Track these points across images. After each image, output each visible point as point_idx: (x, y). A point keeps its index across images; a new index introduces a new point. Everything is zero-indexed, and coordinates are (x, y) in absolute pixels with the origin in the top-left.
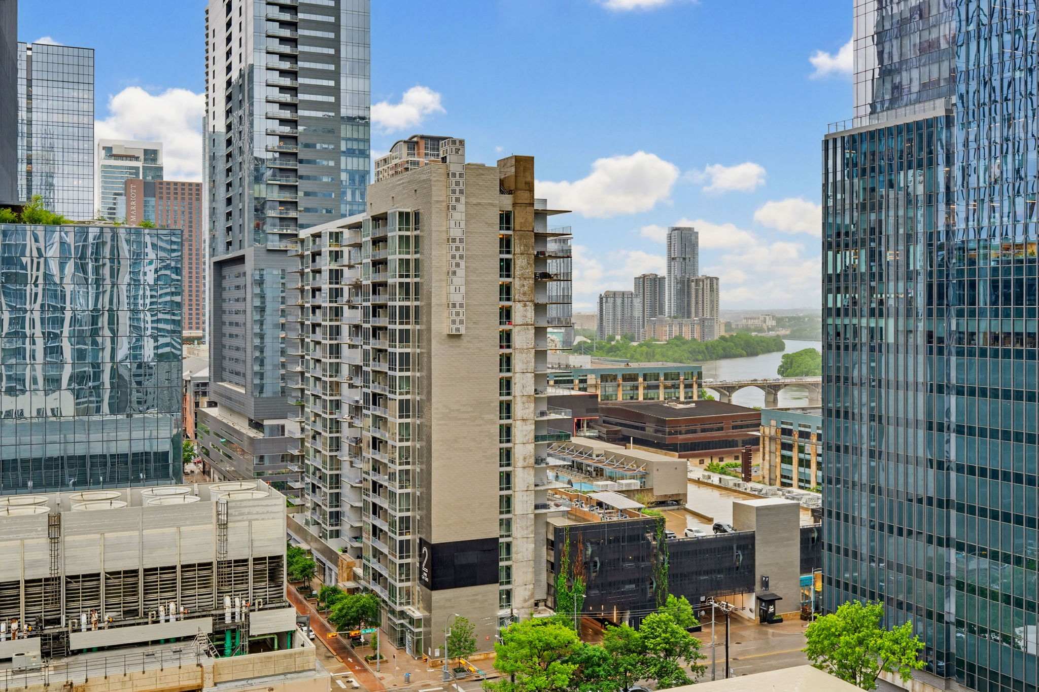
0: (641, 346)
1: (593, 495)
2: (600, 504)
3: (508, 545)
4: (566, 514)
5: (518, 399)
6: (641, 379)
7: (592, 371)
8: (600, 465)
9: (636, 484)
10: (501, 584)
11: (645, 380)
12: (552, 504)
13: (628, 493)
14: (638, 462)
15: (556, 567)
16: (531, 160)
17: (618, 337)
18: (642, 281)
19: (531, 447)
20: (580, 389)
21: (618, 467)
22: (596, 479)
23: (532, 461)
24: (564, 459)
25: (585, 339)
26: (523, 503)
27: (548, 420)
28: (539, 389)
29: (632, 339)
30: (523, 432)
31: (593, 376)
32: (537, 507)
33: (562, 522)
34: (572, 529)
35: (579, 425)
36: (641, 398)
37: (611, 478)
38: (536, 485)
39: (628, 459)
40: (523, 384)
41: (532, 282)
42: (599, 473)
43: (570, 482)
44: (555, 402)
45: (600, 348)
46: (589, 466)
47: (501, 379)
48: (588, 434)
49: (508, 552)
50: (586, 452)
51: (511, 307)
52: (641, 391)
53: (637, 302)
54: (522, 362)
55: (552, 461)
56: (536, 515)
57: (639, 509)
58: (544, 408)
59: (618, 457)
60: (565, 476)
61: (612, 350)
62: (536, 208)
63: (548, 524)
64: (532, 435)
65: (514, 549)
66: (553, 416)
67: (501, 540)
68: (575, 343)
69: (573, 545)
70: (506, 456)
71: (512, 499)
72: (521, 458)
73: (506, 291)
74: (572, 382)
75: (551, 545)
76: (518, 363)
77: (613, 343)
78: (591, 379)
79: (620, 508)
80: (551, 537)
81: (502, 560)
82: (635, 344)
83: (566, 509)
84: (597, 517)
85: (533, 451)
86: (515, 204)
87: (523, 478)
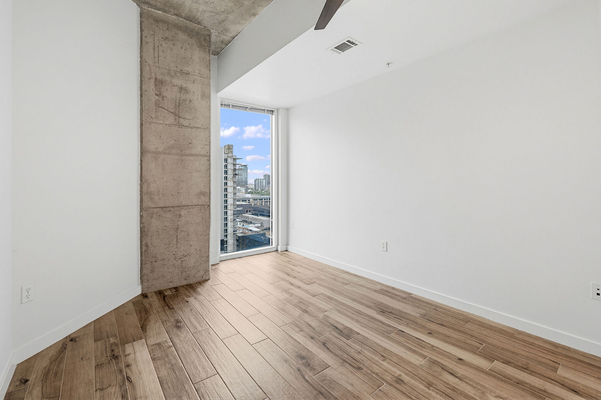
0: (265, 192)
1: (248, 228)
2: (250, 230)
3: (227, 241)
4: (242, 233)
5: (229, 205)
6: (263, 200)
7: (251, 198)
8: (251, 221)
9: (259, 225)
10: (225, 251)
11: (264, 200)
12: (238, 230)
13: (258, 227)
14: (260, 220)
15: (239, 246)
16: (232, 146)
17: (259, 190)
18: (265, 176)
19: (232, 217)
20: (248, 202)
21: (255, 221)
22: (250, 224)
23: (233, 220)
24: (242, 219)
25: (251, 190)
26: (230, 230)
27: (237, 210)
28: (235, 202)
29: (263, 190)
30: (230, 213)
31: (252, 199)
32: (234, 231)
33: (240, 235)
34: (242, 237)
35: (247, 211)
36: (263, 205)
37: (254, 224)
38: (234, 226)
39: (258, 219)
40: (230, 201)
41: (232, 176)
42: (251, 223)
43: (243, 225)
44: (238, 206)
45: (255, 192)
46: (249, 221)
47: (224, 200)
48: (249, 213)
49: (227, 243)
50: (247, 217)
51: (227, 182)
52: (263, 203)
53: (264, 181)
54: (230, 196)
55: (238, 220)
56: (234, 233)
57: (259, 231)
58: (236, 207)
59: (255, 219)
60: (242, 224)
61: (258, 193)
62: (233, 157)
63: (237, 235)
64: (233, 214)
65: (228, 242)
66: (238, 209)
67: (224, 240)
68: (249, 191)
69: (243, 240)
70: (226, 219)
71: (227, 230)
72: (230, 219)
73: (226, 178)
74: (246, 201)
75: (237, 240)
76: (229, 196)
77: (258, 191)
78: (251, 200)
79: (255, 231)
80: (238, 239)
81: (225, 245)
82: (264, 191)
83: (241, 231)
84: (250, 233)
85: (233, 218)
86: (228, 157)
87: (230, 224)
